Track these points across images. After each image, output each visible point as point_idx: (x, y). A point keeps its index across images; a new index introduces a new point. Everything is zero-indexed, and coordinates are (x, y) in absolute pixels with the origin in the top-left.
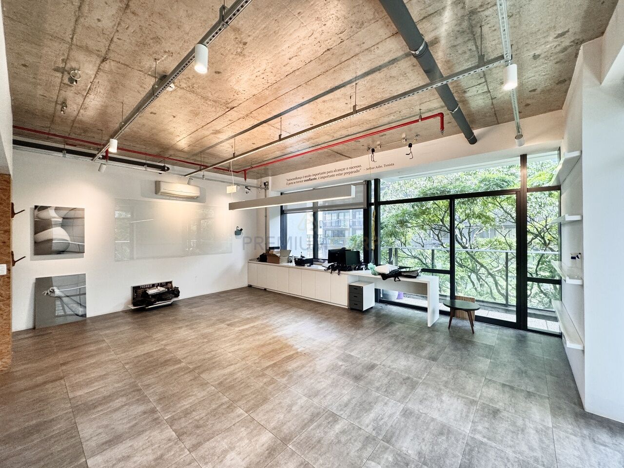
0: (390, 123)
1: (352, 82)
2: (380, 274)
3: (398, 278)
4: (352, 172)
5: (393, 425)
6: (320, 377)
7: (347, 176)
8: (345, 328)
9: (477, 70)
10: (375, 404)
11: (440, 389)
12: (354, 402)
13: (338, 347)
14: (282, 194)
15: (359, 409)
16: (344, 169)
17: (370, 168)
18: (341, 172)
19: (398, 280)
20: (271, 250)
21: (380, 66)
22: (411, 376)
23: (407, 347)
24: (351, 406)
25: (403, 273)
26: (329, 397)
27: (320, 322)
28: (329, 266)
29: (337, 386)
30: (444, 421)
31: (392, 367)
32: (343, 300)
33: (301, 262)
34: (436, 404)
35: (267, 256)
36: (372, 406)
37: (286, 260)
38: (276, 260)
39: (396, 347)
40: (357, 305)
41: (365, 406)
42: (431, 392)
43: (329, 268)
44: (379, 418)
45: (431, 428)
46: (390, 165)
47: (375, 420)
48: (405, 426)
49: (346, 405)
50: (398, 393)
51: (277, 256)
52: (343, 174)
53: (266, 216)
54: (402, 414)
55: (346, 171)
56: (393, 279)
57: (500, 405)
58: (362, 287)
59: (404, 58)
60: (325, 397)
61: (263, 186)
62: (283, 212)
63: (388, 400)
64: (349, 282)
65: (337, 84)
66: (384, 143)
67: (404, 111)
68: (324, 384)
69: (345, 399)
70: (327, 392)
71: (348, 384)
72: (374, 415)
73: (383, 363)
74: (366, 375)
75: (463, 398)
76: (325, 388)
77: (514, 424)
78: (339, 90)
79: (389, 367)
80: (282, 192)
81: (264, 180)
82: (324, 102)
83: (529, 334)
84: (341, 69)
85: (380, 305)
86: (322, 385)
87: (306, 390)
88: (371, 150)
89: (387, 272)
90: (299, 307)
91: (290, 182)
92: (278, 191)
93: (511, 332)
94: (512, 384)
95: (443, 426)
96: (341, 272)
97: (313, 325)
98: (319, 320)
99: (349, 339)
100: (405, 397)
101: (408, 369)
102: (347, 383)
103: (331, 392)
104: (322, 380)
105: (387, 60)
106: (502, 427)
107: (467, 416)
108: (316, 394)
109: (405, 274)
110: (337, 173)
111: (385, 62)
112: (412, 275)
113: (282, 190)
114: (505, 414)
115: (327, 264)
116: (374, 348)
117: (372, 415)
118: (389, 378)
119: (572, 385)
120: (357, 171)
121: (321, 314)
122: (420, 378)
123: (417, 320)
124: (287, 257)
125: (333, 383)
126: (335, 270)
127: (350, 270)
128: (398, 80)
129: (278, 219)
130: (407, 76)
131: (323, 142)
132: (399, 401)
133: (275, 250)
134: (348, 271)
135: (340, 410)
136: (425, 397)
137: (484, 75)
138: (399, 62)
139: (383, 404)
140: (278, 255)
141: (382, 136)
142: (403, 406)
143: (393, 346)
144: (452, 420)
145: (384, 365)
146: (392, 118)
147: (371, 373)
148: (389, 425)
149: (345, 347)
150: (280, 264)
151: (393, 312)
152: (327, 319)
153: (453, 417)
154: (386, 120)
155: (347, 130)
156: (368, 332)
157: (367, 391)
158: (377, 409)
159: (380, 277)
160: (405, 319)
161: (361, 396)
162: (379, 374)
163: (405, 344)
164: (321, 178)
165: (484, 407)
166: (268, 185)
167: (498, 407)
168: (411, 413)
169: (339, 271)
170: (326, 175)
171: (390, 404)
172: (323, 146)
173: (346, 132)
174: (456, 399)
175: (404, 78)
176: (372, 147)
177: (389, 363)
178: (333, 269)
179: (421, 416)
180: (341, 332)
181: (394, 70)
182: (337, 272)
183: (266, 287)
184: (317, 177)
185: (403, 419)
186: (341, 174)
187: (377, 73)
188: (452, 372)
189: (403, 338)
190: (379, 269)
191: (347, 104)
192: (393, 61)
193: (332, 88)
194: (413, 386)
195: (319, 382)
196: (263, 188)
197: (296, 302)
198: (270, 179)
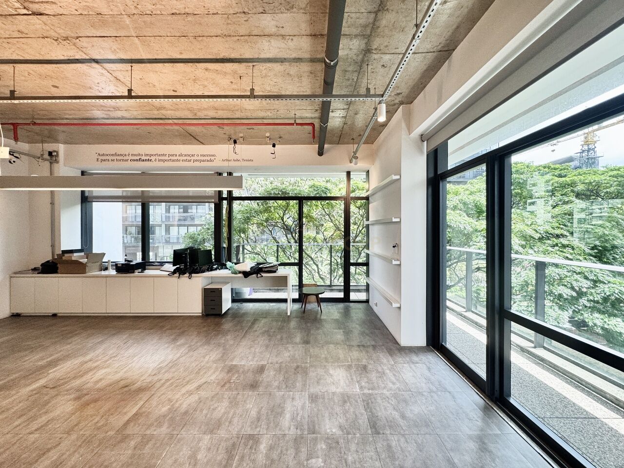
0: (263, 119)
1: (250, 62)
2: (240, 272)
3: (261, 274)
4: (204, 161)
5: (309, 415)
6: (212, 403)
7: (197, 164)
8: (211, 338)
9: (365, 98)
10: (284, 404)
11: (325, 366)
12: (264, 411)
13: (214, 362)
14: (83, 173)
15: (273, 416)
16: (193, 156)
17: (227, 160)
18: (189, 158)
19: (260, 276)
20: (66, 255)
21: (285, 59)
22: (299, 364)
23: (282, 339)
24: (264, 417)
25: (264, 269)
26: (235, 420)
27: (175, 340)
28: (174, 270)
29: (237, 404)
30: (342, 391)
31: (279, 362)
32: (196, 308)
33: (125, 269)
34: (329, 380)
35: (57, 264)
36: (282, 408)
37: (98, 267)
38: (78, 268)
39: (272, 343)
40: (214, 309)
41: (276, 411)
42: (321, 371)
43: (174, 272)
44: (295, 415)
45: (336, 401)
46: (248, 161)
47: (293, 419)
48: (318, 410)
49: (258, 419)
50: (298, 384)
51: (81, 263)
52: (192, 161)
53: (52, 203)
54: (310, 401)
55: (196, 158)
56: (254, 275)
57: (364, 362)
58: (221, 289)
59: (308, 62)
60: (230, 422)
61: (46, 156)
62: (85, 200)
63: (293, 394)
64: (204, 285)
65: (233, 56)
66: (248, 137)
67: (281, 112)
68: (222, 408)
69: (254, 413)
70: (230, 415)
71: (248, 396)
72: (290, 414)
73: (270, 361)
74: (261, 379)
75: (342, 366)
76: (225, 413)
77: (378, 372)
78: (232, 64)
79: (277, 363)
80: (84, 169)
81: (50, 147)
82: (206, 69)
83: (352, 304)
84: (246, 41)
85: (236, 305)
86: (219, 411)
87: (203, 427)
88: (232, 140)
89: (248, 269)
90: (133, 328)
91: (102, 158)
92: (77, 169)
93: (341, 305)
94: (363, 343)
95: (342, 394)
96: (193, 275)
97: (166, 345)
98: (172, 337)
99: (221, 349)
100: (304, 385)
101: (293, 359)
102: (246, 396)
103: (234, 414)
104: (216, 405)
105: (294, 55)
106: (373, 376)
107: (352, 379)
108: (219, 424)
109: (266, 270)
110: (185, 158)
111: (291, 57)
112: (272, 270)
113: (85, 167)
114: (370, 367)
115: (172, 268)
116: (253, 349)
117: (288, 416)
118: (282, 373)
119: (388, 332)
120: (211, 161)
121: (170, 329)
122: (306, 363)
123: (276, 312)
124: (99, 263)
125: (231, 403)
126: (184, 273)
127: (203, 272)
128: (292, 80)
129: (77, 210)
130: (301, 79)
131: (179, 117)
132: (302, 391)
133: (75, 254)
134: (201, 273)
135: (256, 428)
136: (318, 377)
137: (350, 104)
138: (301, 63)
139: (291, 400)
140: (85, 261)
141: (250, 129)
142: (307, 393)
143: (269, 342)
144: (345, 387)
145: (271, 363)
146: (269, 114)
147: (264, 376)
148: (306, 416)
149: (223, 358)
150: (88, 274)
151: (252, 309)
152: (182, 334)
153: (345, 385)
154: (262, 114)
155: (217, 112)
156: (238, 335)
157: (270, 394)
158: (289, 407)
159: (241, 275)
160: (266, 313)
161: (268, 402)
162: (272, 373)
163: (279, 337)
164: (159, 160)
165: (357, 366)
166: (57, 156)
167: (364, 363)
168: (316, 397)
169: (190, 273)
170: (166, 158)
171: (297, 396)
172: (176, 121)
173: (215, 114)
174: (339, 369)
175: (298, 80)
176: (234, 137)
177: (275, 360)
178: (180, 272)
179: (324, 395)
180: (208, 343)
181: (293, 69)
182: (187, 275)
183: (55, 312)
184: (153, 158)
185: (313, 405)
186: (190, 161)
187: (278, 64)
188: (325, 348)
189: (274, 332)
190: (239, 267)
191: (232, 82)
192: (298, 60)
193: (225, 58)
194: (305, 372)
195: (214, 409)
196: (46, 160)
197: (124, 322)
198: (61, 148)
